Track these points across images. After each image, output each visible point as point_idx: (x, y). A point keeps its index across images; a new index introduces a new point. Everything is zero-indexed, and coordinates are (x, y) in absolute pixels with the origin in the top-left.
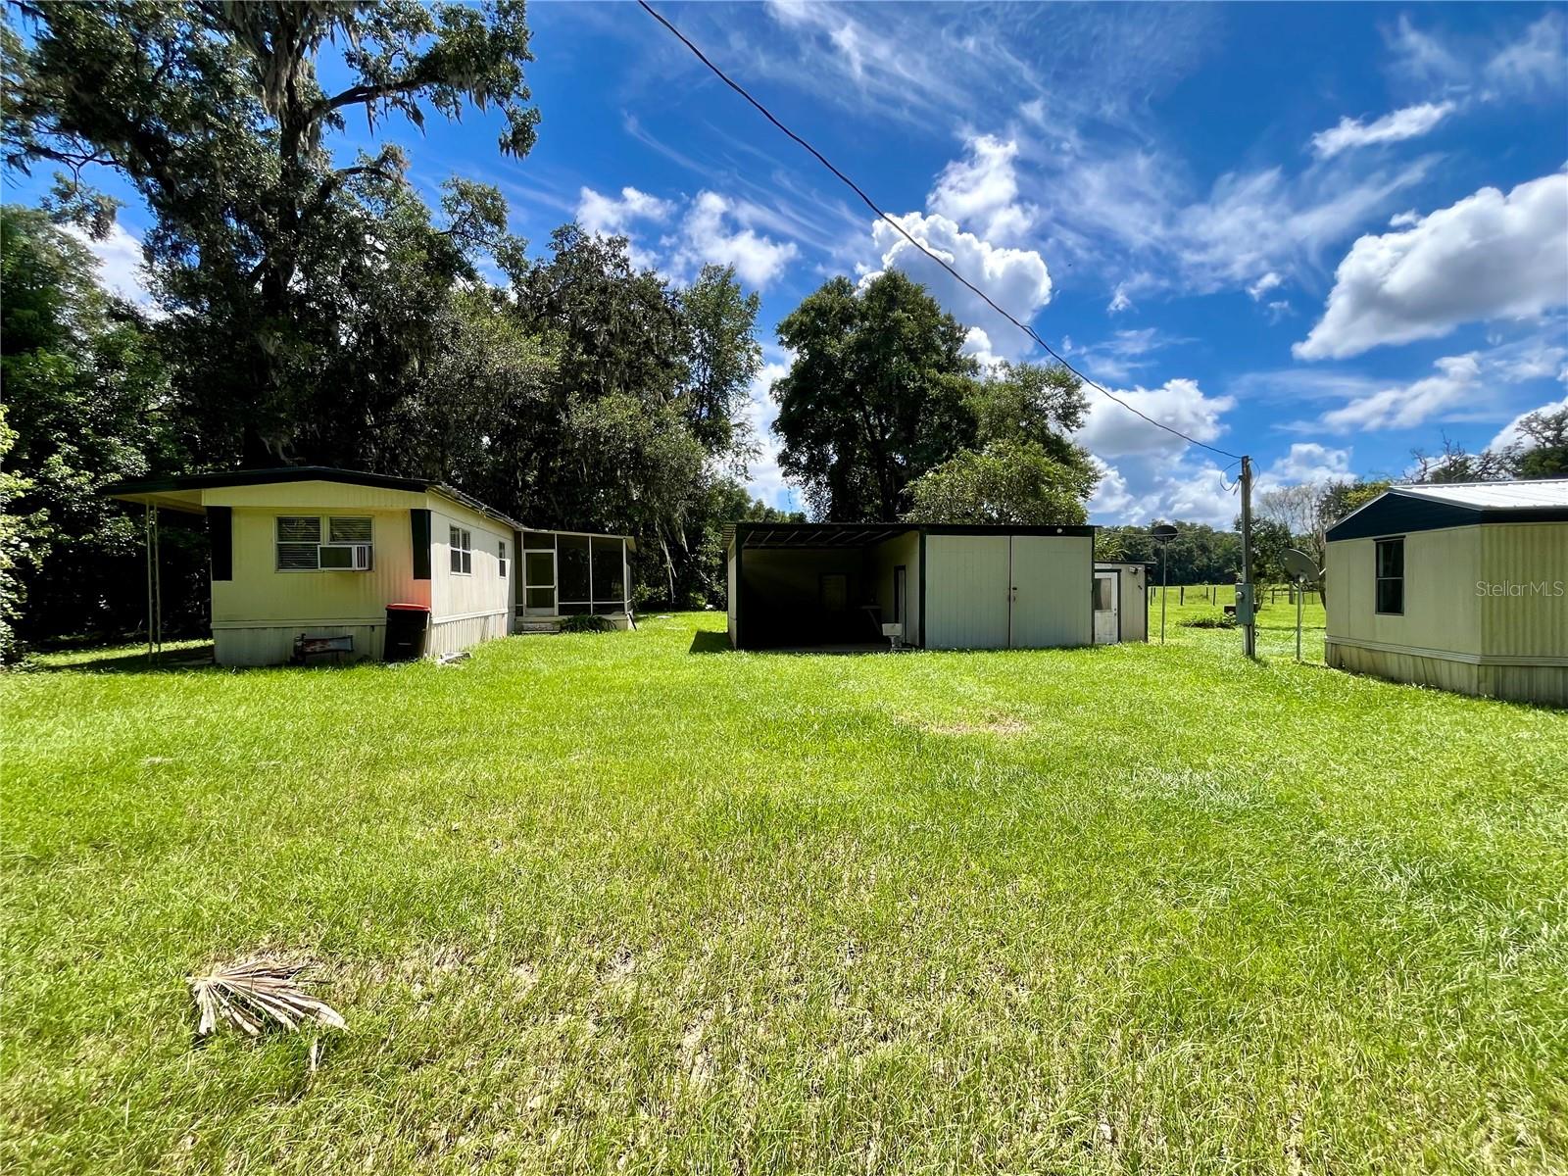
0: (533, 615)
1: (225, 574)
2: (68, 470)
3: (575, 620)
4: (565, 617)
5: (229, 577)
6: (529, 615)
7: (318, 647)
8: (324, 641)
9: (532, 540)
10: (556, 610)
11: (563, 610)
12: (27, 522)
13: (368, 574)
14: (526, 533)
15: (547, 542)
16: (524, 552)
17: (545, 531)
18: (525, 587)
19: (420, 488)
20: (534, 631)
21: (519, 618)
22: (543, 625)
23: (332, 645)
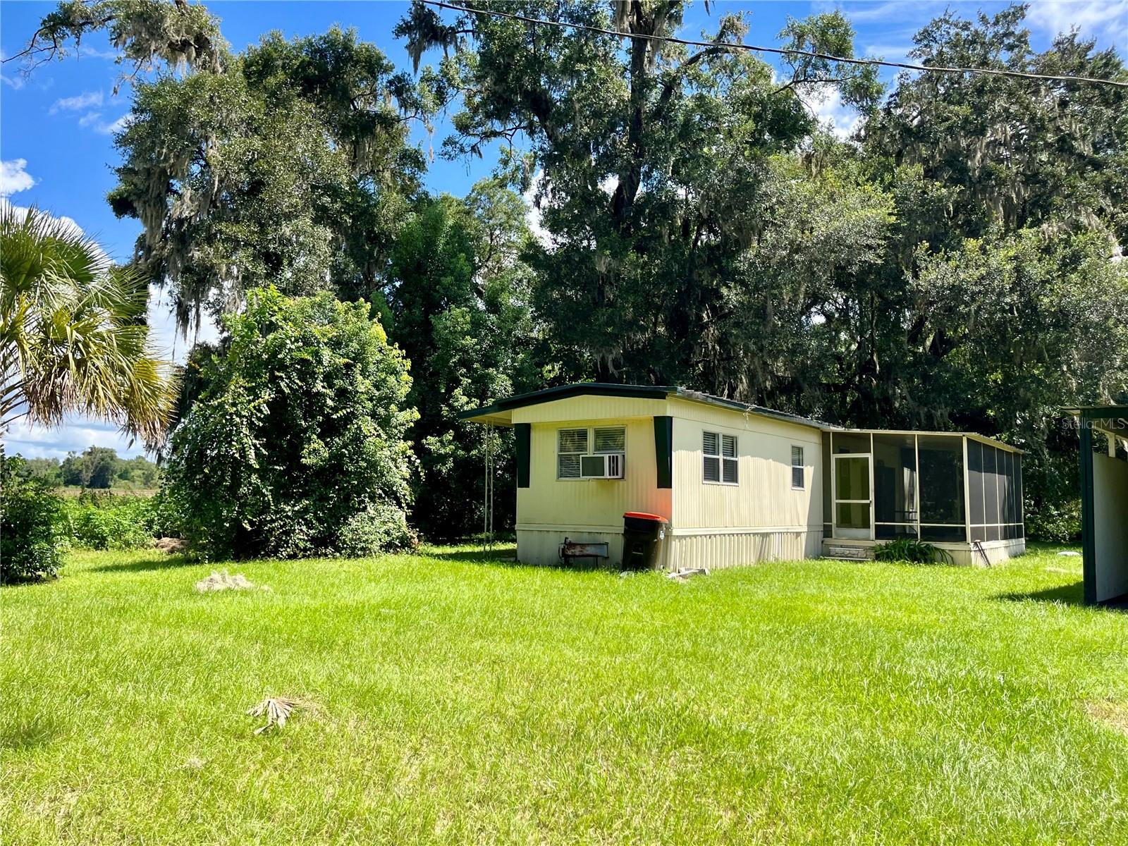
0: (845, 537)
1: (526, 484)
2: (465, 399)
3: (894, 546)
4: (883, 542)
5: (528, 486)
6: (839, 537)
7: (577, 551)
8: (583, 545)
9: (844, 443)
10: (872, 532)
11: (880, 533)
12: (441, 442)
13: (621, 482)
14: (835, 434)
15: (860, 443)
16: (834, 457)
17: (858, 430)
18: (835, 501)
19: (661, 395)
20: (844, 557)
21: (828, 540)
22: (853, 551)
23: (590, 550)
